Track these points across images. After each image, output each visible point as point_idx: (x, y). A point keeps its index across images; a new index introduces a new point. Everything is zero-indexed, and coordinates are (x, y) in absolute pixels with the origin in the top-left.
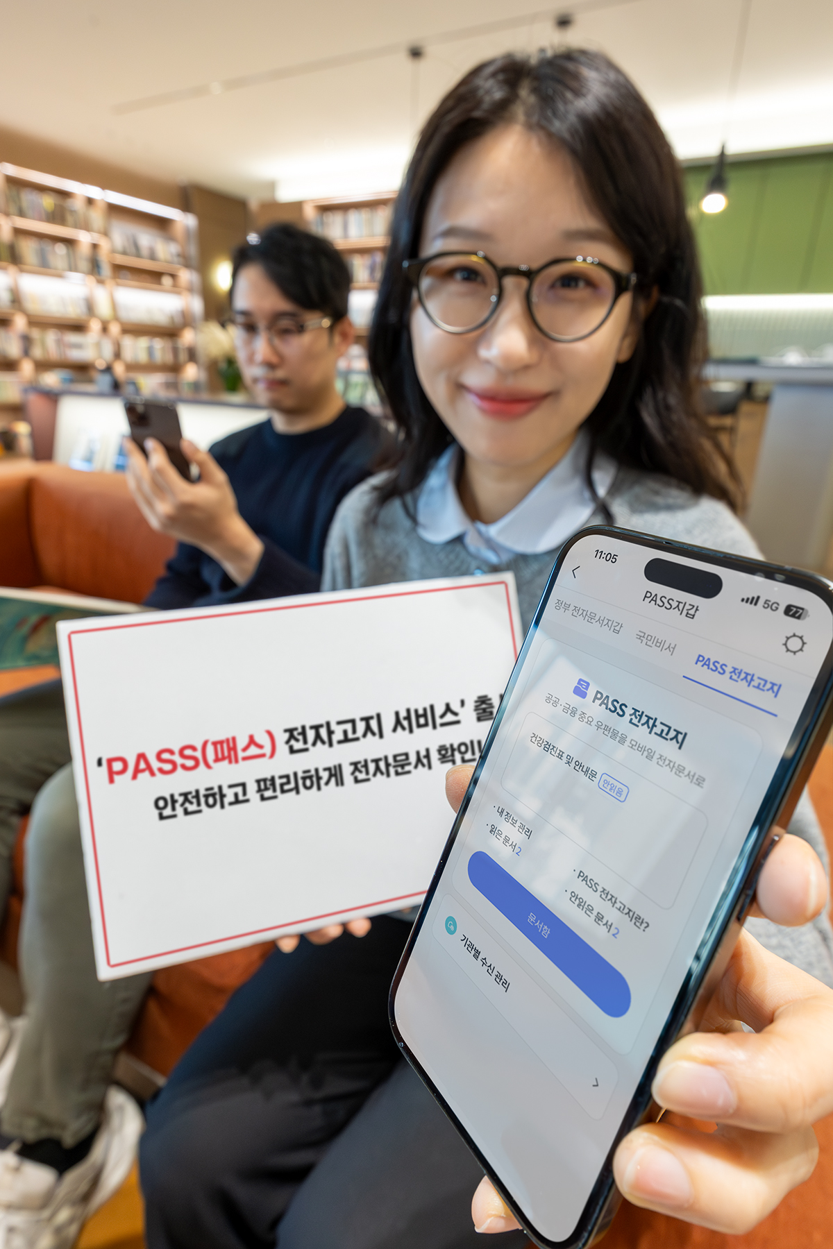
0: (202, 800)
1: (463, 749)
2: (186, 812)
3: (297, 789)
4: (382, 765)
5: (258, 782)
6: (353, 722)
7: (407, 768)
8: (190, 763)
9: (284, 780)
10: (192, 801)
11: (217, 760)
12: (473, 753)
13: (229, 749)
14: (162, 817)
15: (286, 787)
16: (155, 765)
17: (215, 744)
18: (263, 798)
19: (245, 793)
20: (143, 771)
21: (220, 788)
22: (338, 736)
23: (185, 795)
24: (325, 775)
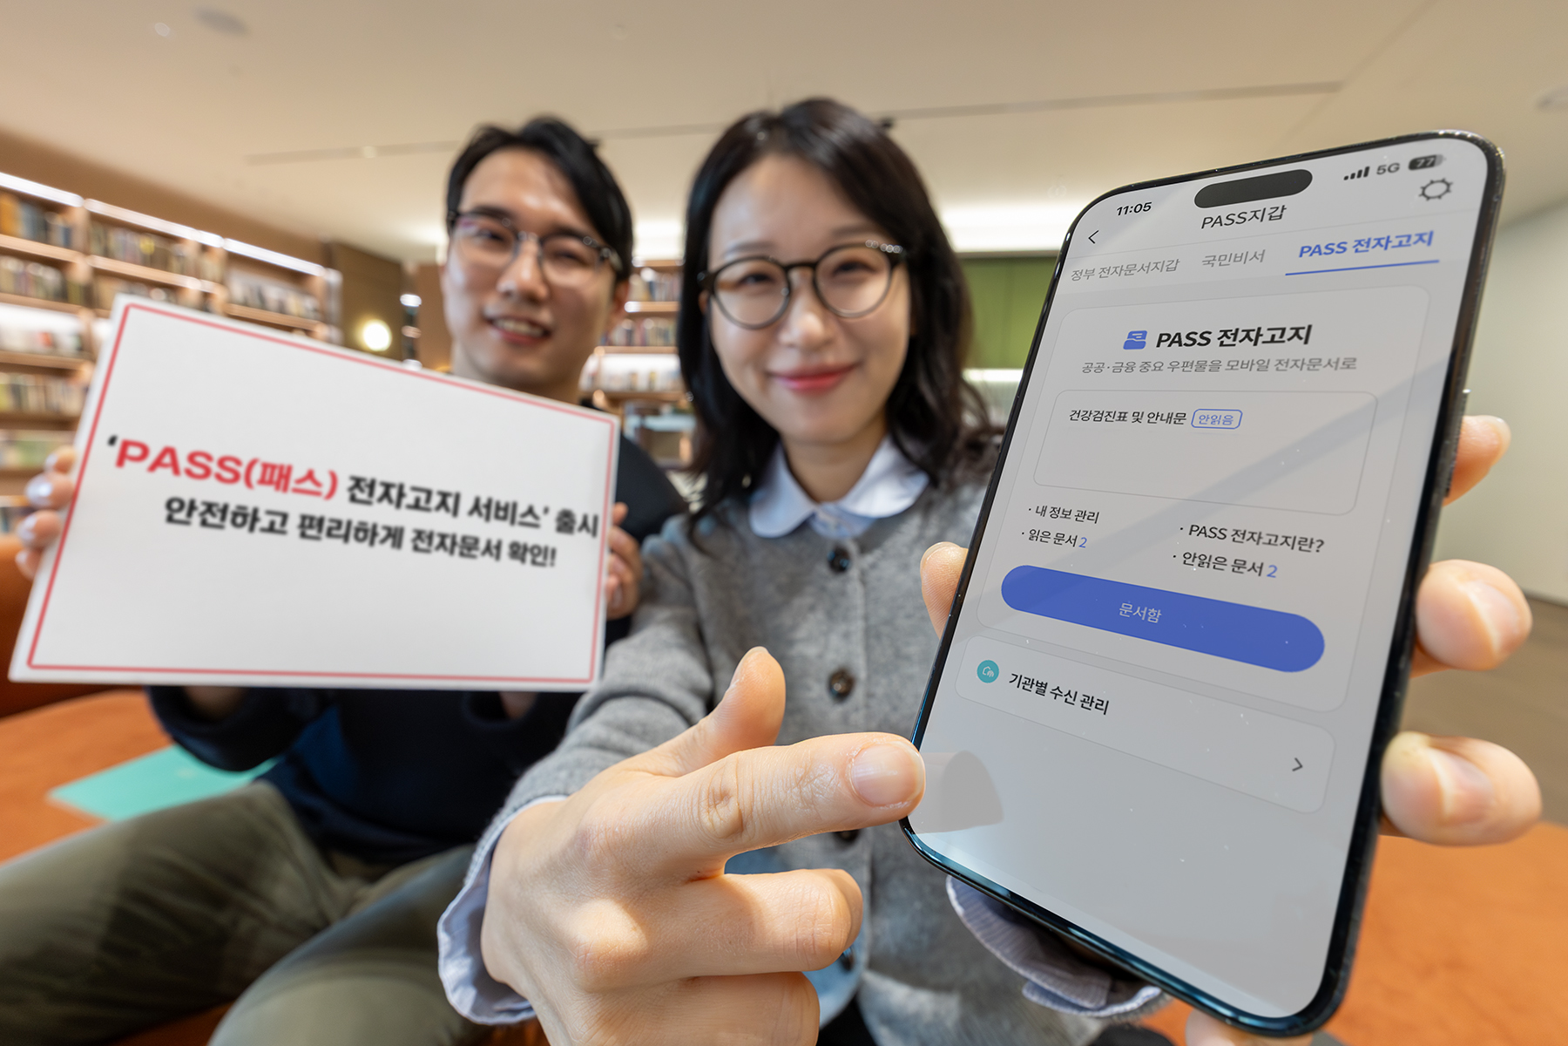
0: (229, 517)
1: (536, 551)
2: (204, 523)
3: (346, 538)
4: (448, 542)
5: (304, 518)
6: (429, 493)
7: (474, 552)
8: (228, 475)
9: (334, 525)
10: (214, 514)
11: (262, 481)
12: (545, 557)
13: (281, 476)
14: (170, 519)
15: (335, 532)
16: (183, 463)
17: (265, 466)
18: (303, 535)
19: (284, 523)
20: (165, 466)
21: (255, 511)
22: (410, 498)
23: (210, 507)
24: (382, 533)
